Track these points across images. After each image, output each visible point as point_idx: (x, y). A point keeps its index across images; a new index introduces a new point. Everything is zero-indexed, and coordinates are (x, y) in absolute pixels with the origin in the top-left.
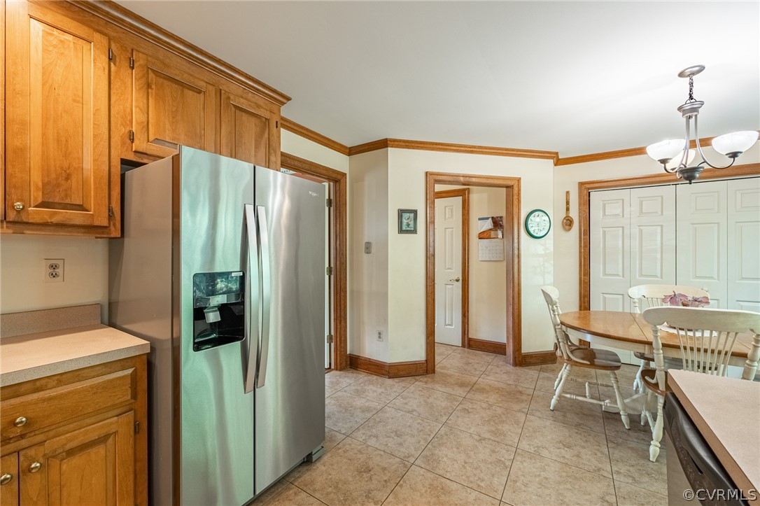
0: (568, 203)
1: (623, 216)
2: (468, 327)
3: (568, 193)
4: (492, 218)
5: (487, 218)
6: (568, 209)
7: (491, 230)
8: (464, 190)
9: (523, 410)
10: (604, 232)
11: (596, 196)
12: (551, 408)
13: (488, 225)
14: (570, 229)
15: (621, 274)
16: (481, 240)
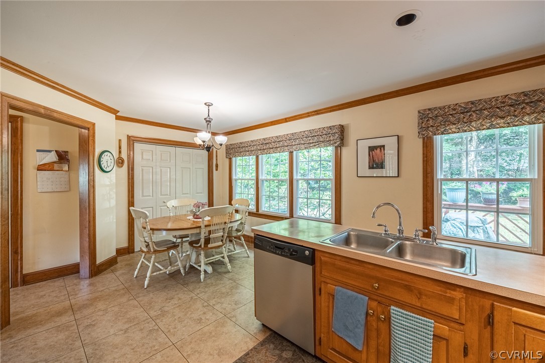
0: (120, 148)
1: (152, 161)
2: (22, 264)
3: (120, 140)
4: (56, 151)
5: (50, 151)
6: (120, 152)
7: (55, 162)
8: (17, 117)
9: (130, 298)
10: (143, 170)
11: (137, 146)
12: (145, 287)
13: (52, 157)
14: (122, 167)
15: (151, 195)
16: (41, 171)
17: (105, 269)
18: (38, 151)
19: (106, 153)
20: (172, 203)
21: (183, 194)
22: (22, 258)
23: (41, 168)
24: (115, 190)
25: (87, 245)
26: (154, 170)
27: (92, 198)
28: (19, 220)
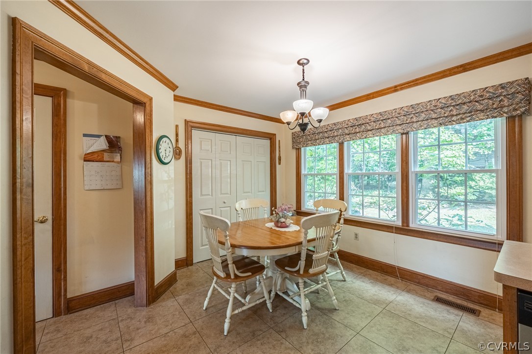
0: (177, 135)
1: (211, 152)
2: (65, 285)
3: (177, 126)
4: (106, 136)
5: (99, 136)
6: (177, 141)
7: (104, 151)
8: (60, 90)
10: (201, 163)
11: (196, 134)
13: (101, 144)
14: (179, 158)
15: (211, 194)
16: (88, 162)
17: (164, 291)
18: (85, 135)
19: (164, 139)
20: (241, 204)
21: (244, 192)
22: (65, 277)
23: (88, 158)
24: (173, 188)
25: (144, 261)
26: (213, 162)
27: (150, 198)
28: (62, 227)
